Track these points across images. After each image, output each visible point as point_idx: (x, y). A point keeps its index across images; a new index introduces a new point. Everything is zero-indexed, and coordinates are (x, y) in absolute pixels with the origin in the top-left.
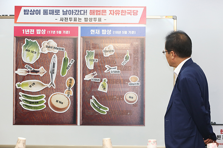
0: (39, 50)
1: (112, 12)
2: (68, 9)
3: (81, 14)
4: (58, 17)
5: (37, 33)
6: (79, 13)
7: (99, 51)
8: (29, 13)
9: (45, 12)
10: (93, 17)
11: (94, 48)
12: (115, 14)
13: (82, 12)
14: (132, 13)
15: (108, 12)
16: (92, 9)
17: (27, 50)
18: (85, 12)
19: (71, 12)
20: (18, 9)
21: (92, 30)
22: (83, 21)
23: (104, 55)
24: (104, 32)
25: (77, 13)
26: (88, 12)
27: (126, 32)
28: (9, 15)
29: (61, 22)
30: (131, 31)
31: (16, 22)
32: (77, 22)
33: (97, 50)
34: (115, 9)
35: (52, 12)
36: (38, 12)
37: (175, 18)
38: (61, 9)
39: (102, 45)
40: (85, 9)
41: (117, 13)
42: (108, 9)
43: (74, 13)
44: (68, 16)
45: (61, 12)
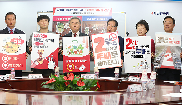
0: (64, 27)
1: (97, 10)
2: (77, 9)
3: (83, 11)
4: (73, 12)
5: (63, 19)
6: (82, 10)
7: (91, 28)
8: (59, 10)
9: (67, 10)
10: (88, 12)
11: (89, 26)
12: (98, 11)
13: (83, 10)
14: (106, 11)
15: (95, 10)
16: (88, 8)
17: (58, 27)
18: (85, 10)
19: (78, 10)
20: (54, 9)
21: (88, 18)
22: (84, 14)
23: (93, 29)
24: (93, 19)
25: (81, 10)
26: (86, 10)
27: (103, 19)
28: (50, 12)
29: (74, 14)
30: (106, 18)
31: (53, 15)
32: (81, 14)
33: (90, 27)
34: (98, 9)
35: (70, 10)
36: (63, 10)
37: (125, 13)
38: (74, 9)
39: (92, 25)
40: (85, 8)
41: (99, 10)
42: (95, 9)
43: (80, 11)
44: (77, 12)
45: (74, 10)
